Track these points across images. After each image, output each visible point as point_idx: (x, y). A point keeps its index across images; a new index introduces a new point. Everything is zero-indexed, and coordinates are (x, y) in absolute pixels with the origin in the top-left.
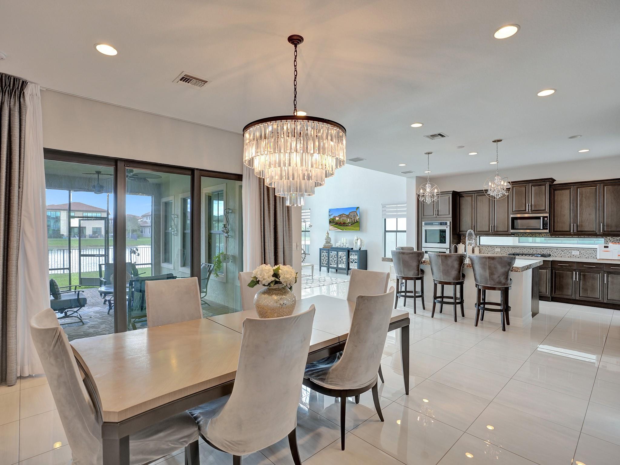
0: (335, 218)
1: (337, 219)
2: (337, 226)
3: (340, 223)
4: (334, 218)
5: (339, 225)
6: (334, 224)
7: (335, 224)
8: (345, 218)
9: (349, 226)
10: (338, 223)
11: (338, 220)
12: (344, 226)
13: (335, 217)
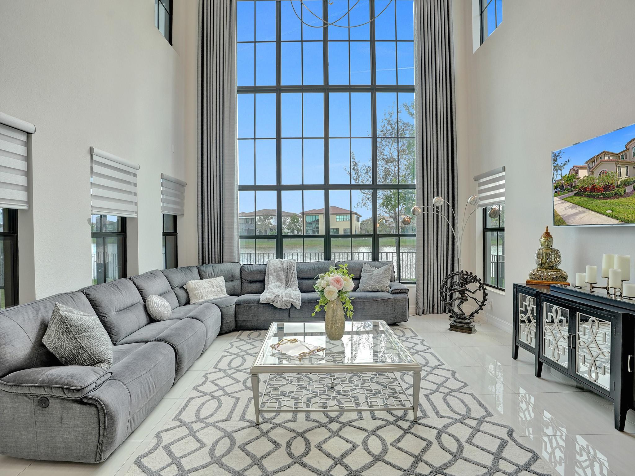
0: (577, 173)
1: (583, 174)
2: (583, 199)
3: (594, 187)
4: (574, 173)
5: (587, 196)
6: (573, 193)
7: (576, 195)
8: (610, 168)
9: (626, 195)
10: (585, 189)
11: (586, 179)
12: (608, 198)
13: (576, 169)
